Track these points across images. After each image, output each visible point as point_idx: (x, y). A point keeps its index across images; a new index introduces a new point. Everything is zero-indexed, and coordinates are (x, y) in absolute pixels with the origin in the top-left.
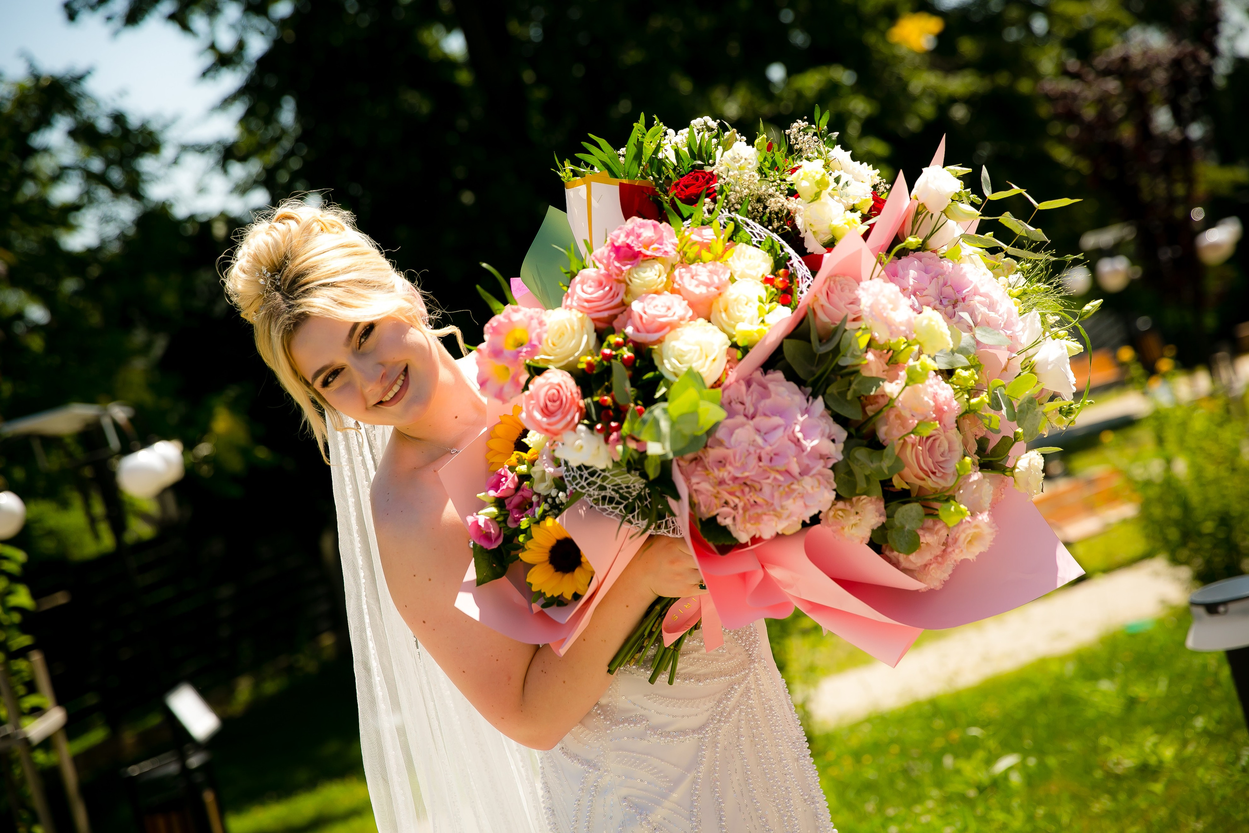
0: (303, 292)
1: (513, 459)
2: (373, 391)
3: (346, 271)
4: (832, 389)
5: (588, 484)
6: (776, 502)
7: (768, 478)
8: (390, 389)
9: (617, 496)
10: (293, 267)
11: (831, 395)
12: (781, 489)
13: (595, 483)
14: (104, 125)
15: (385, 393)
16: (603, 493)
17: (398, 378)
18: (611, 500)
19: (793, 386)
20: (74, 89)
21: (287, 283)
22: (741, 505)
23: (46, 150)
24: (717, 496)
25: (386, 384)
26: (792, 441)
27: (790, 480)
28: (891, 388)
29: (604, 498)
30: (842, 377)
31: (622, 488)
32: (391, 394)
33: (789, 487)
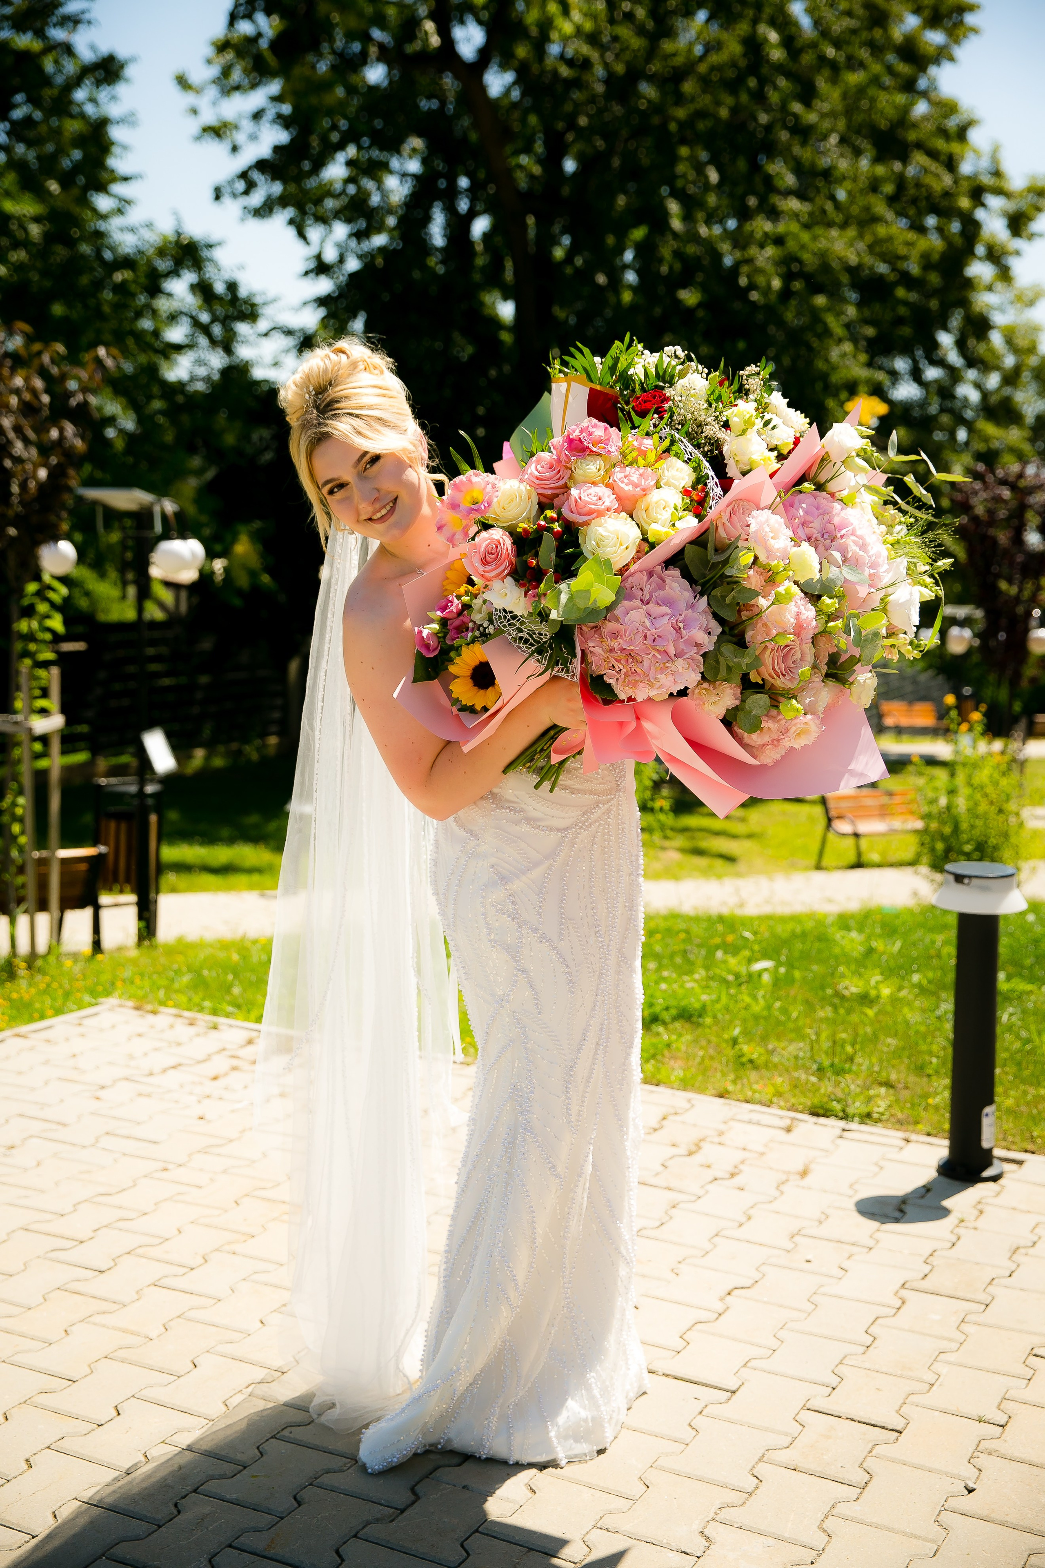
0: (334, 415)
1: (462, 590)
2: (366, 509)
3: (370, 408)
4: (717, 592)
5: (509, 625)
6: (651, 674)
7: (649, 654)
8: (379, 511)
9: (531, 641)
10: (333, 393)
11: (715, 597)
12: (658, 664)
13: (515, 625)
15: (374, 513)
16: (520, 635)
17: (388, 504)
18: (526, 641)
19: (686, 583)
21: (324, 404)
22: (624, 671)
24: (606, 660)
25: (377, 506)
26: (674, 628)
27: (666, 659)
28: (763, 602)
29: (521, 638)
30: (728, 583)
31: (535, 634)
32: (379, 515)
33: (664, 664)
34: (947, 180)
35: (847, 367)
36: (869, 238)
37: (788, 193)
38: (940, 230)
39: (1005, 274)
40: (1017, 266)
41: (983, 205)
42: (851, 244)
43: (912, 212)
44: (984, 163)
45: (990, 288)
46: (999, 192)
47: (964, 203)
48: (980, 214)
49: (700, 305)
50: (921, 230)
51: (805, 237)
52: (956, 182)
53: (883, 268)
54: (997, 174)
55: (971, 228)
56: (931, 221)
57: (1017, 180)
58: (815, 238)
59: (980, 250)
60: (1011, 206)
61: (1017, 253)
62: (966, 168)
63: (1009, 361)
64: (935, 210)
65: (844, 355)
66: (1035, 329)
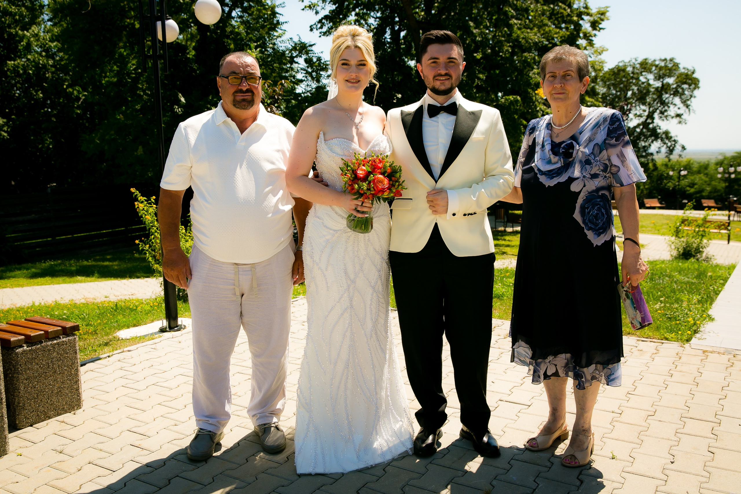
14: (315, 60)
20: (309, 48)
23: (297, 63)
34: (569, 10)
35: (535, 78)
36: (542, 32)
37: (513, 17)
38: (567, 28)
39: (591, 43)
40: (595, 40)
41: (582, 19)
42: (536, 34)
43: (556, 22)
44: (582, 4)
45: (585, 48)
46: (588, 14)
47: (575, 18)
48: (581, 22)
49: (481, 58)
50: (561, 28)
51: (519, 32)
52: (572, 11)
53: (547, 43)
54: (586, 7)
55: (578, 27)
56: (563, 25)
57: (594, 9)
58: (522, 32)
59: (581, 35)
60: (592, 19)
61: (595, 35)
62: (575, 6)
63: (593, 74)
64: (564, 22)
65: (534, 74)
66: (602, 62)
